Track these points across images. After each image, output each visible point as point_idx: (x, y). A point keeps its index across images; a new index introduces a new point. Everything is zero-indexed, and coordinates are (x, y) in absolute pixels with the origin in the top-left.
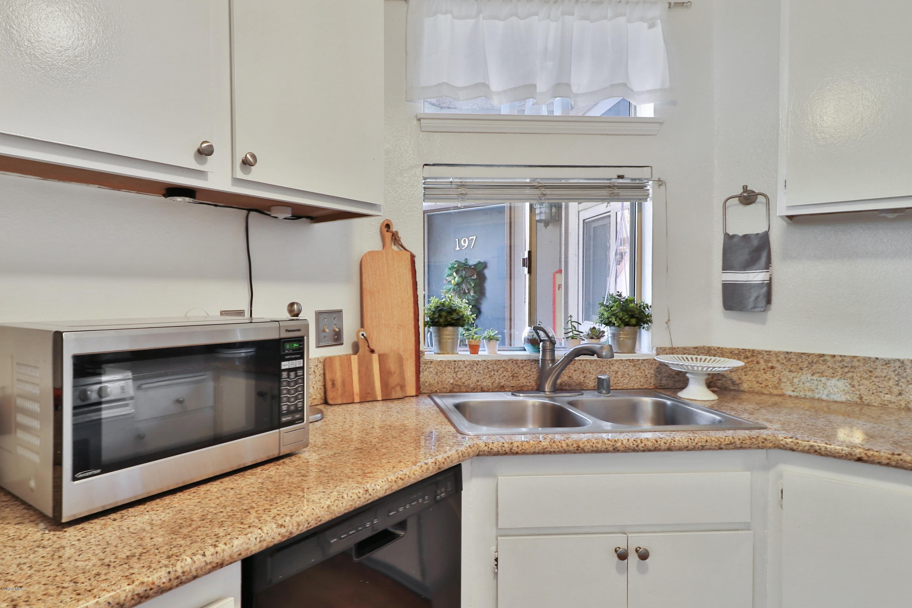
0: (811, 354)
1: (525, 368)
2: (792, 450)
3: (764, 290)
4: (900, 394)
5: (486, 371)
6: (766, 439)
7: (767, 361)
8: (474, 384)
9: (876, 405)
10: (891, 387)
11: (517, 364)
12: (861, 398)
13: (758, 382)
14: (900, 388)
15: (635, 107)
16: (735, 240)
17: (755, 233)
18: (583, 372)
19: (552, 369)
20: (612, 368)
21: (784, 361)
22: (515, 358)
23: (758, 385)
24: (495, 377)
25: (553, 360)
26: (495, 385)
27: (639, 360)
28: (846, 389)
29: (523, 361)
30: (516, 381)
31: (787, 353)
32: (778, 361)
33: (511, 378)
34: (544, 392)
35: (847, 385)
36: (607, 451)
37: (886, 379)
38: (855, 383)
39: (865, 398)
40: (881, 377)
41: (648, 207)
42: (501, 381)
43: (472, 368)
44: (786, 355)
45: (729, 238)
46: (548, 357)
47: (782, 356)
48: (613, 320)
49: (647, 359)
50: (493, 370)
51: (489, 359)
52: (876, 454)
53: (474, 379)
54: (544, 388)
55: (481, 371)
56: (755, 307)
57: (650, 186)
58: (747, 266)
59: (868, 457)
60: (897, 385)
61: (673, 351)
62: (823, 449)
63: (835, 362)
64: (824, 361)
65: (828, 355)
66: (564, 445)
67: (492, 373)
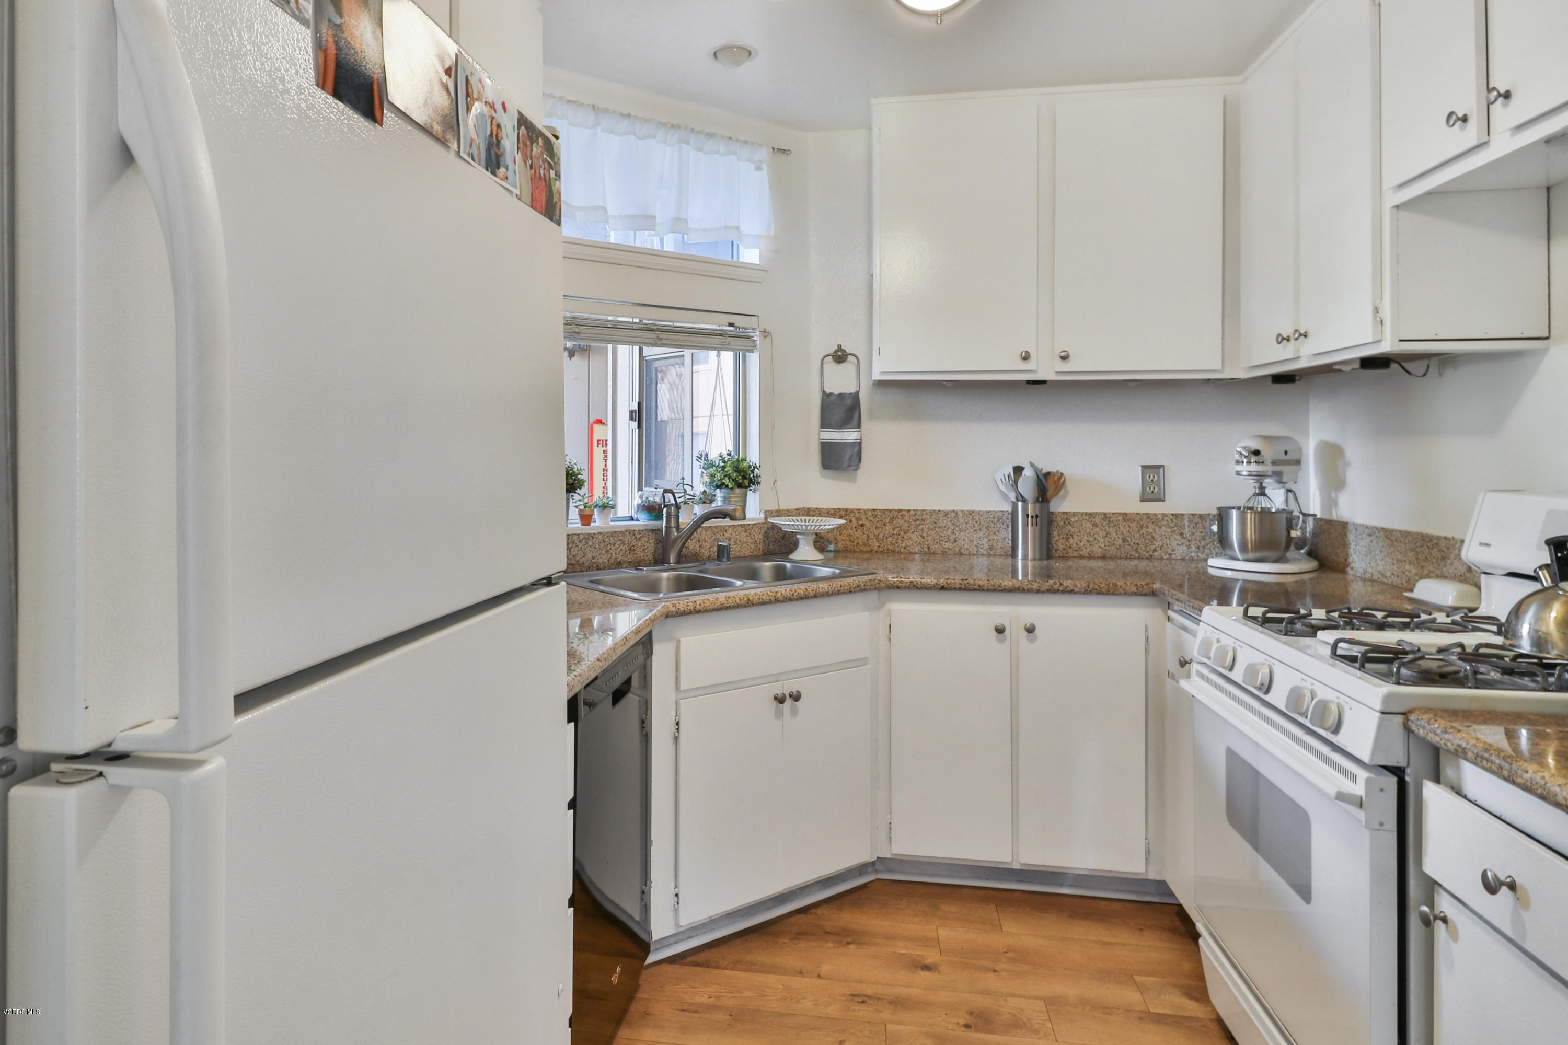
0: (892, 510)
1: (643, 539)
2: (898, 588)
3: (857, 448)
4: (955, 541)
5: (602, 545)
6: (880, 581)
7: (858, 519)
8: (589, 561)
9: (939, 553)
10: (949, 536)
11: (634, 535)
12: (929, 548)
13: (850, 541)
14: (955, 536)
15: (738, 245)
16: (832, 398)
17: (848, 392)
18: (699, 541)
19: (679, 538)
20: (726, 535)
21: (871, 518)
22: (633, 528)
23: (851, 543)
24: (611, 552)
25: (678, 528)
26: (611, 561)
27: (749, 525)
28: (918, 540)
29: (640, 532)
30: (633, 555)
31: (874, 510)
32: (867, 518)
33: (628, 552)
34: (669, 563)
35: (919, 536)
36: (770, 602)
37: (946, 529)
38: (925, 534)
39: (932, 547)
40: (942, 527)
41: (754, 359)
42: (618, 556)
43: (587, 543)
44: (873, 512)
45: (826, 398)
46: (673, 524)
47: (870, 513)
48: (726, 481)
49: (757, 524)
50: (610, 543)
51: (605, 531)
52: (953, 581)
53: (590, 555)
54: (669, 559)
55: (597, 546)
56: (849, 466)
57: (757, 336)
58: (843, 424)
59: (948, 584)
60: (953, 533)
61: (779, 513)
62: (919, 583)
63: (910, 517)
64: (902, 516)
65: (905, 510)
66: (738, 599)
67: (609, 548)
